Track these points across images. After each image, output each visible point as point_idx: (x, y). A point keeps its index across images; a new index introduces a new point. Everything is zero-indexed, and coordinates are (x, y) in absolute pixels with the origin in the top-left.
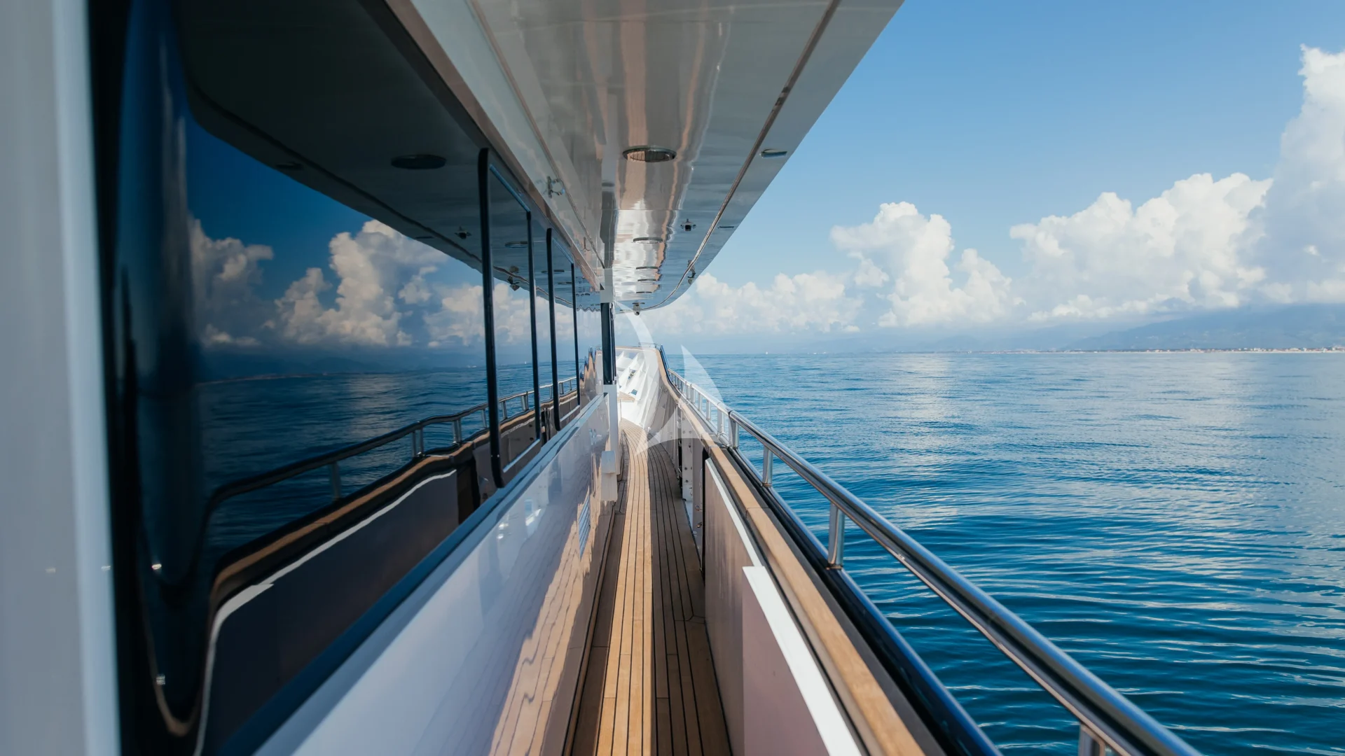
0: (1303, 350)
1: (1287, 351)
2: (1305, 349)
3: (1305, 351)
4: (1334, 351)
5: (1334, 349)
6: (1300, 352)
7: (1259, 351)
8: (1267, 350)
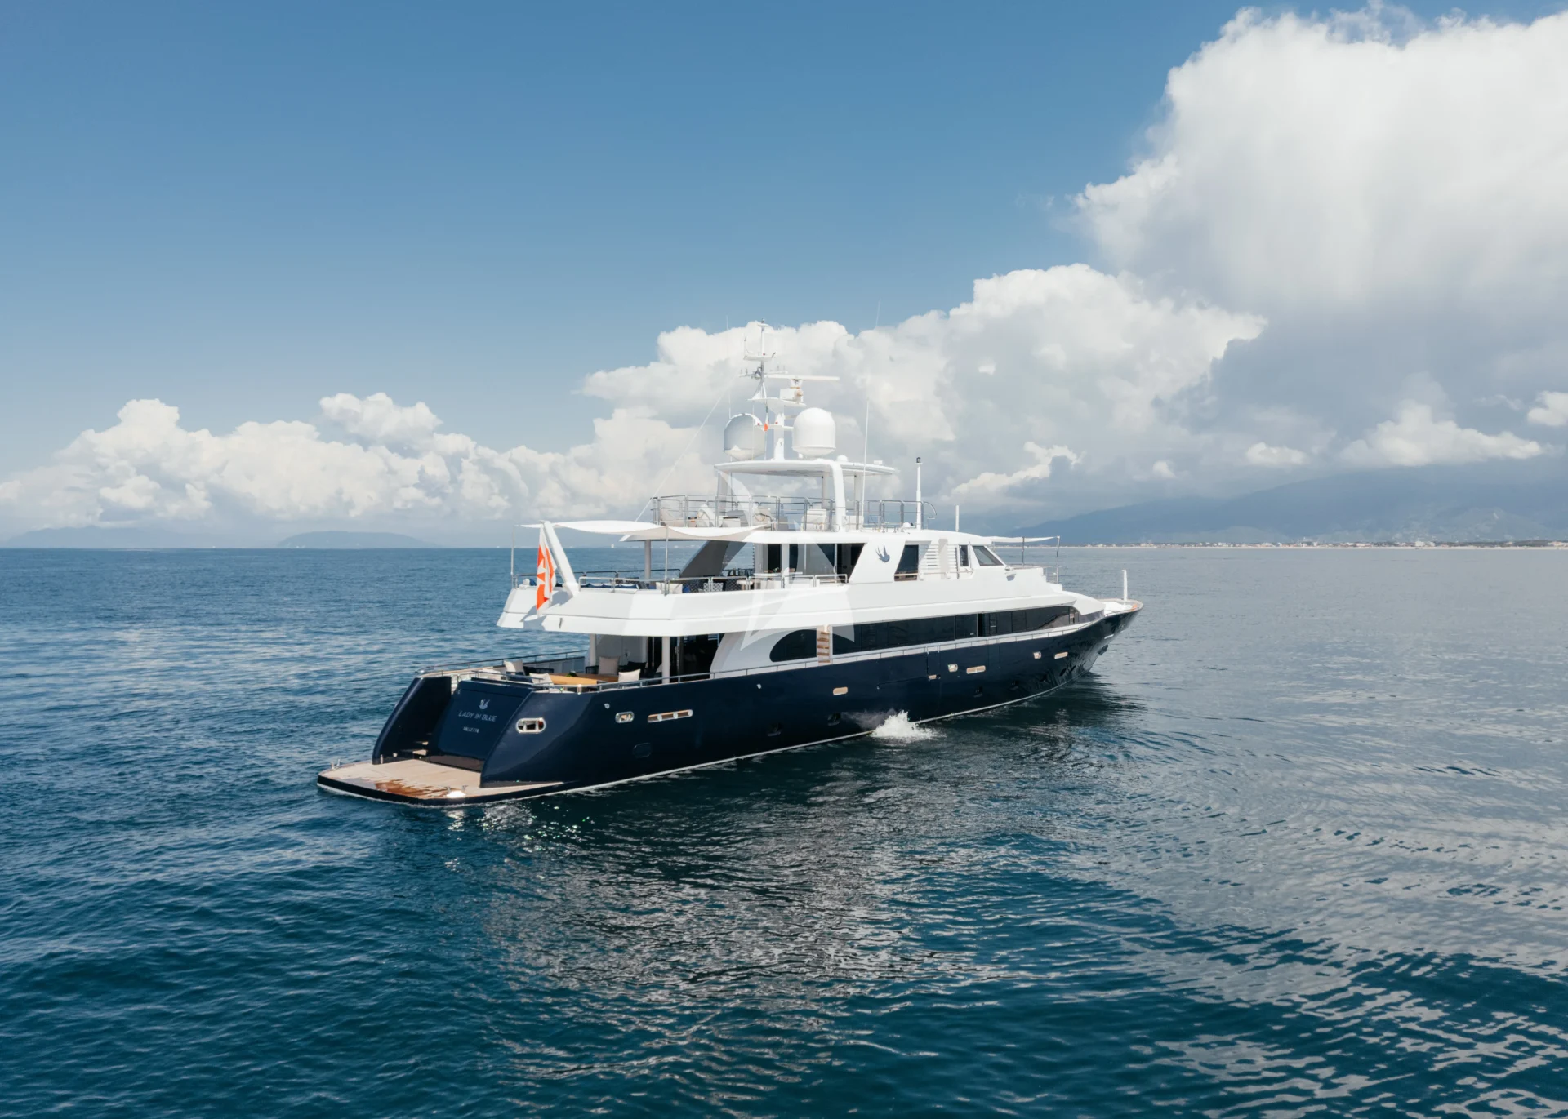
0: (1278, 546)
1: (1259, 547)
2: (1281, 545)
3: (1281, 547)
4: (1315, 547)
5: (1315, 544)
6: (1274, 547)
7: (1225, 547)
8: (1234, 546)
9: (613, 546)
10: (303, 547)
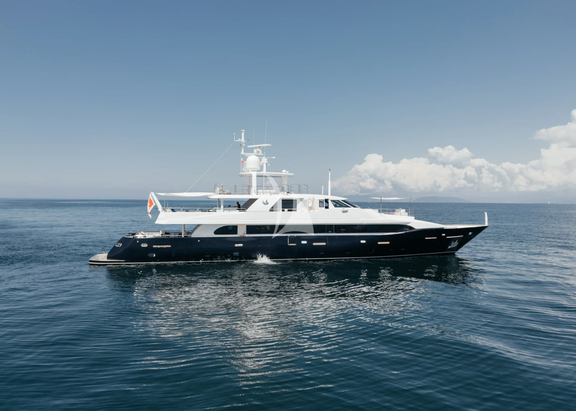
9: (549, 203)
10: (422, 202)
